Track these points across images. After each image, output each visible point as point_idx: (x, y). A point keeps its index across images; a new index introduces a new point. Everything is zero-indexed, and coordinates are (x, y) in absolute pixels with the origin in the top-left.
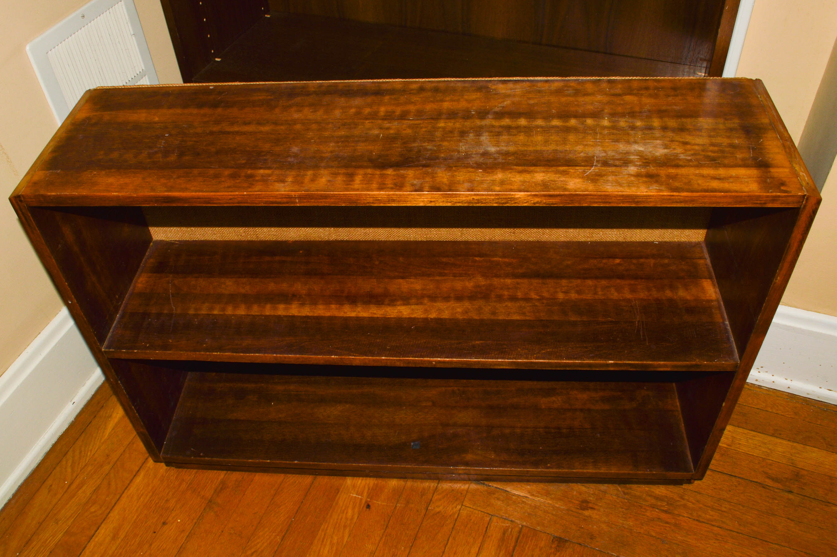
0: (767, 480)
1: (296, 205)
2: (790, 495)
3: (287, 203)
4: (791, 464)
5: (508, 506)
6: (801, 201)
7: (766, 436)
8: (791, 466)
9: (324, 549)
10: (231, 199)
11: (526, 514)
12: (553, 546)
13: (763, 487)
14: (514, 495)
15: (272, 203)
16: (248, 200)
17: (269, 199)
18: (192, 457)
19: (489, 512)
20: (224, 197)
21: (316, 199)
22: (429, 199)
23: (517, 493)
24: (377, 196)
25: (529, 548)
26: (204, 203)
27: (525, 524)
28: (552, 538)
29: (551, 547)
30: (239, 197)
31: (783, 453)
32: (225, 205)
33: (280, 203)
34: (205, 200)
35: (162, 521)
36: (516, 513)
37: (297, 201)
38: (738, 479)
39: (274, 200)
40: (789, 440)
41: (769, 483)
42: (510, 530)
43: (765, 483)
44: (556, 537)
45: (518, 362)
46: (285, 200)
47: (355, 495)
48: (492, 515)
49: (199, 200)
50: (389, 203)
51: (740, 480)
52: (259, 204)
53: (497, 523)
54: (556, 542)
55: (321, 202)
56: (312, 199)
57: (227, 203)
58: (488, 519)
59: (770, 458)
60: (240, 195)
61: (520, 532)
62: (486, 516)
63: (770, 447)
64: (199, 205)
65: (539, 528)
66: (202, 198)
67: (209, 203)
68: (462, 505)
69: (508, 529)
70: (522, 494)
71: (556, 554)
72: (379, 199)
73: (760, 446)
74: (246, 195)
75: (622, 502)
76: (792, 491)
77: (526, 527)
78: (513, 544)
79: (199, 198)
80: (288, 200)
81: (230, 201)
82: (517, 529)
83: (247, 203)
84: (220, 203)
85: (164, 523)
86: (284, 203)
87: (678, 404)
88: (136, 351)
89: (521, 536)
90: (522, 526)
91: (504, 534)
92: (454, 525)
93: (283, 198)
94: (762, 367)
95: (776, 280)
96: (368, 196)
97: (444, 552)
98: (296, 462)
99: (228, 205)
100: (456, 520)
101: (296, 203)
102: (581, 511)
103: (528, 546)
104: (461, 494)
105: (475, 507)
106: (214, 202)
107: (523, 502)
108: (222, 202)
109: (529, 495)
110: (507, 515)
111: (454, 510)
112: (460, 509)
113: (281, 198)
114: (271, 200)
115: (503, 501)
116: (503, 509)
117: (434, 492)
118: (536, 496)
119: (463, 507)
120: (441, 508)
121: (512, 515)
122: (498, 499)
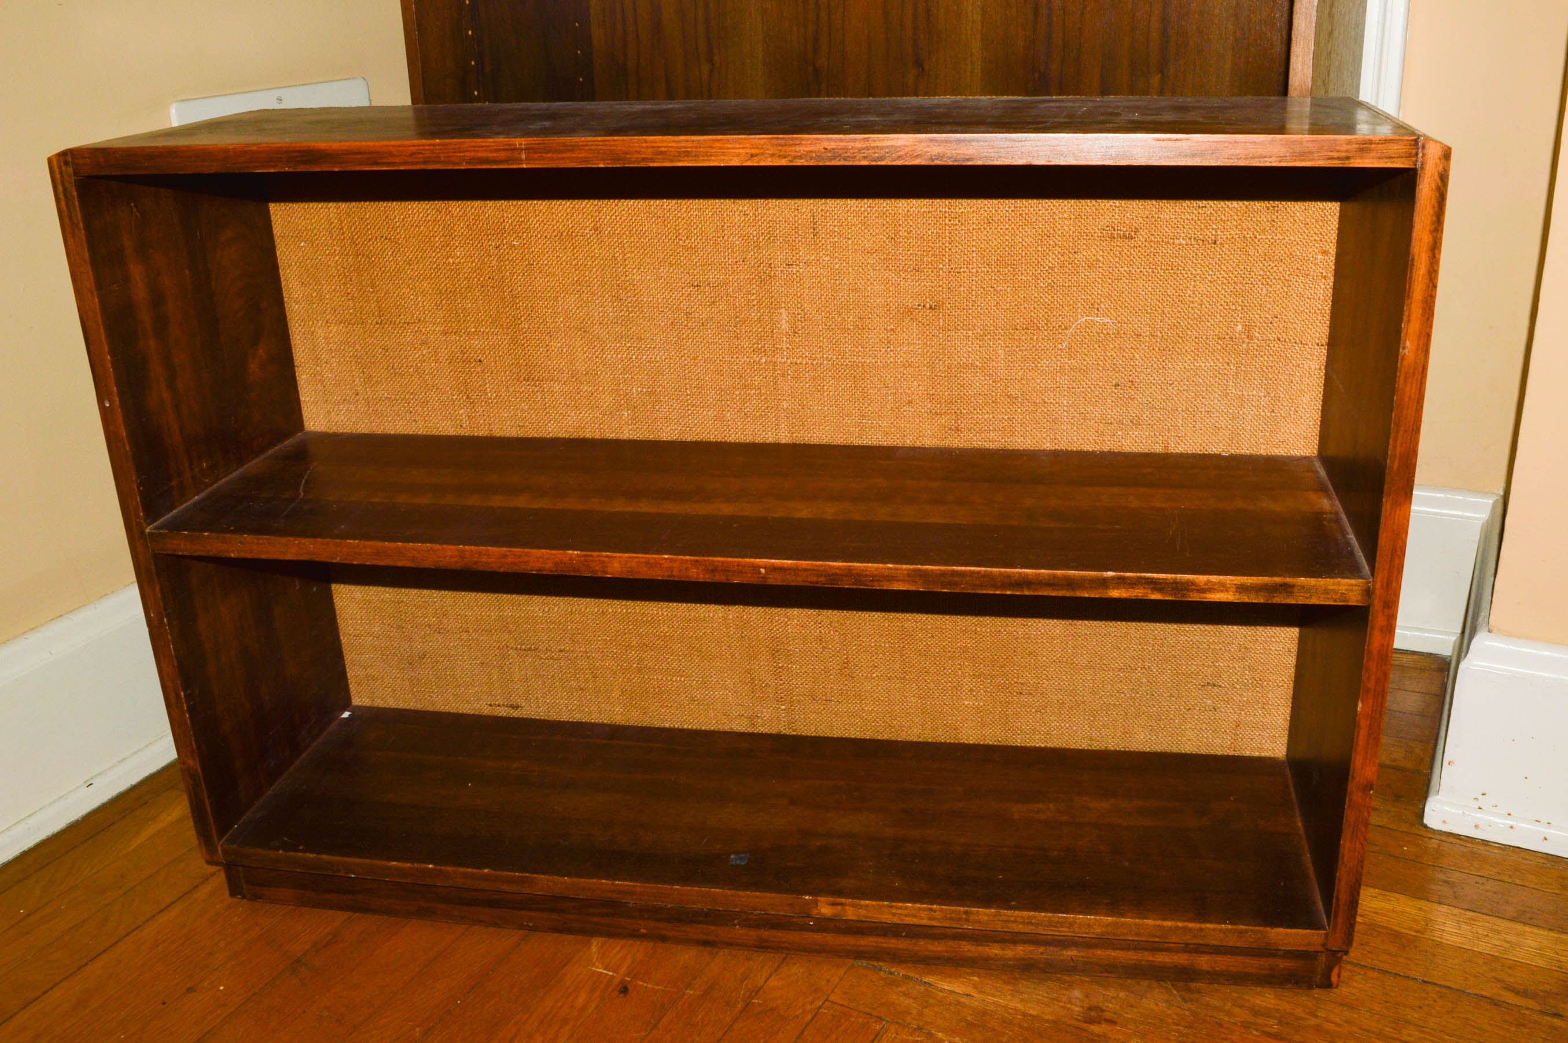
0: (1503, 993)
1: (521, 166)
2: (1556, 1020)
3: (506, 161)
4: (1557, 969)
5: (926, 1007)
6: (1414, 151)
7: (1501, 920)
8: (1557, 971)
10: (412, 154)
11: (964, 1024)
13: (1495, 1004)
14: (942, 990)
15: (482, 161)
16: (442, 155)
17: (476, 153)
18: (280, 852)
19: (881, 1015)
20: (401, 149)
21: (556, 151)
22: (748, 151)
23: (946, 986)
24: (659, 145)
26: (367, 164)
30: (425, 150)
31: (1540, 950)
32: (402, 168)
33: (495, 162)
34: (368, 156)
35: (188, 985)
36: (939, 1021)
37: (524, 156)
38: (1437, 989)
39: (484, 155)
40: (1550, 930)
41: (1510, 998)
43: (1499, 999)
45: (927, 569)
46: (503, 155)
47: (601, 970)
48: (887, 1021)
49: (359, 156)
50: (679, 161)
51: (1443, 990)
52: (458, 164)
53: (897, 1034)
55: (563, 158)
56: (547, 152)
57: (405, 163)
58: (878, 1027)
59: (1509, 957)
60: (429, 145)
62: (875, 1022)
63: (1509, 938)
64: (358, 168)
66: (365, 153)
67: (377, 164)
68: (826, 1000)
70: (959, 990)
72: (663, 149)
73: (1487, 936)
74: (438, 144)
75: (1177, 1014)
76: (1561, 1013)
79: (359, 153)
80: (508, 154)
81: (411, 159)
83: (439, 162)
84: (394, 164)
85: (189, 990)
86: (500, 162)
87: (1300, 824)
88: (206, 534)
92: (803, 1031)
93: (500, 150)
94: (1483, 794)
95: (1404, 348)
96: (644, 145)
98: (486, 871)
99: (407, 168)
100: (808, 1024)
101: (520, 161)
102: (1084, 1025)
104: (828, 981)
105: (852, 1005)
106: (385, 160)
107: (959, 1003)
108: (397, 160)
109: (973, 992)
110: (921, 1023)
111: (808, 1007)
112: (820, 1007)
113: (497, 151)
114: (480, 155)
115: (915, 999)
116: (914, 1012)
117: (771, 975)
118: (988, 995)
119: (828, 1004)
120: (780, 1001)
121: (931, 1023)
122: (905, 994)
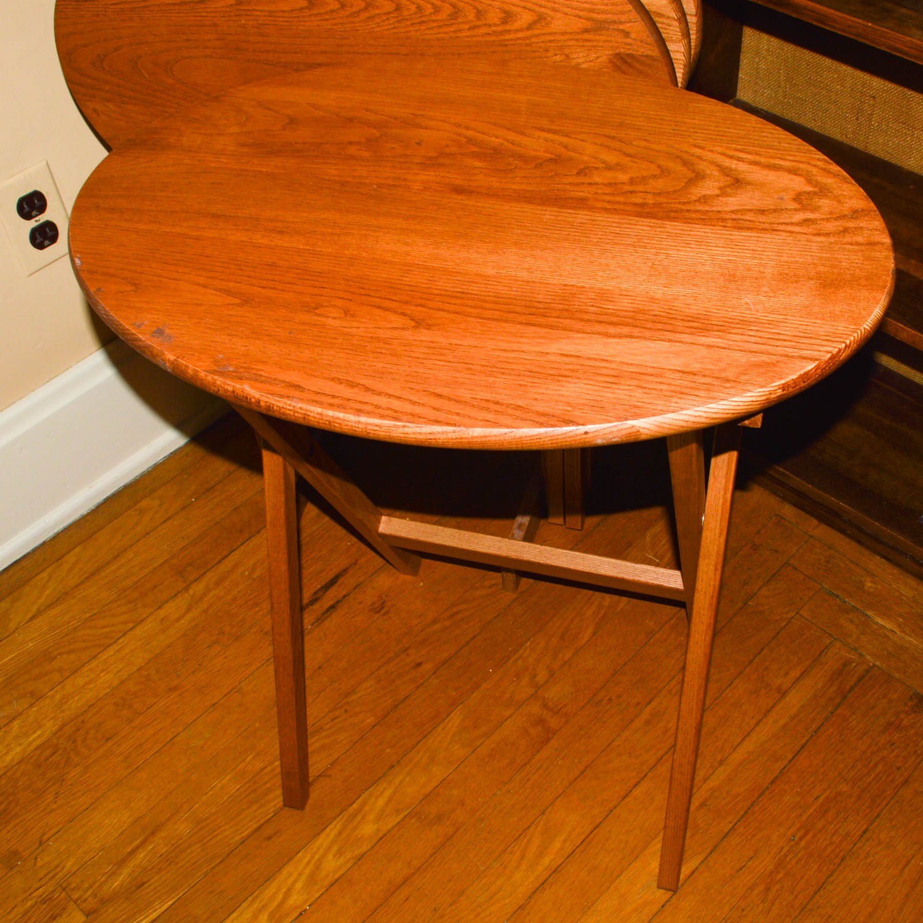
3: (915, 57)
5: (863, 634)
9: (588, 608)
10: (849, 26)
11: (885, 653)
12: (910, 704)
14: (877, 623)
15: (897, 50)
17: (895, 43)
19: (832, 633)
20: (843, 20)
23: (880, 621)
25: (873, 694)
26: (816, 21)
27: (878, 663)
28: (911, 693)
29: (906, 704)
30: (860, 27)
32: (839, 33)
33: (906, 54)
34: (819, 16)
36: (870, 646)
39: (901, 47)
42: (854, 664)
44: (918, 694)
46: (913, 52)
48: (835, 639)
52: (880, 45)
53: (839, 650)
54: (916, 701)
57: (843, 31)
58: (828, 642)
60: (863, 25)
61: (868, 671)
62: (827, 637)
64: (809, 21)
65: (897, 675)
66: (817, 13)
67: (823, 23)
68: (797, 613)
69: (852, 662)
70: (888, 626)
71: (909, 715)
74: (870, 27)
77: (879, 668)
78: (852, 683)
79: (813, 12)
81: (848, 29)
82: (865, 666)
83: (867, 39)
86: (911, 56)
89: (868, 677)
90: (874, 665)
91: (844, 665)
92: (778, 634)
97: (751, 662)
99: (843, 34)
100: (782, 628)
103: (873, 691)
104: (801, 599)
105: (814, 621)
106: (830, 23)
107: (886, 636)
108: (838, 26)
109: (897, 631)
110: (856, 645)
111: (784, 616)
112: (792, 618)
113: (910, 48)
114: (897, 45)
115: (856, 625)
116: (854, 636)
117: (763, 586)
118: (907, 634)
119: (798, 616)
120: (766, 607)
121: (863, 647)
122: (851, 621)
